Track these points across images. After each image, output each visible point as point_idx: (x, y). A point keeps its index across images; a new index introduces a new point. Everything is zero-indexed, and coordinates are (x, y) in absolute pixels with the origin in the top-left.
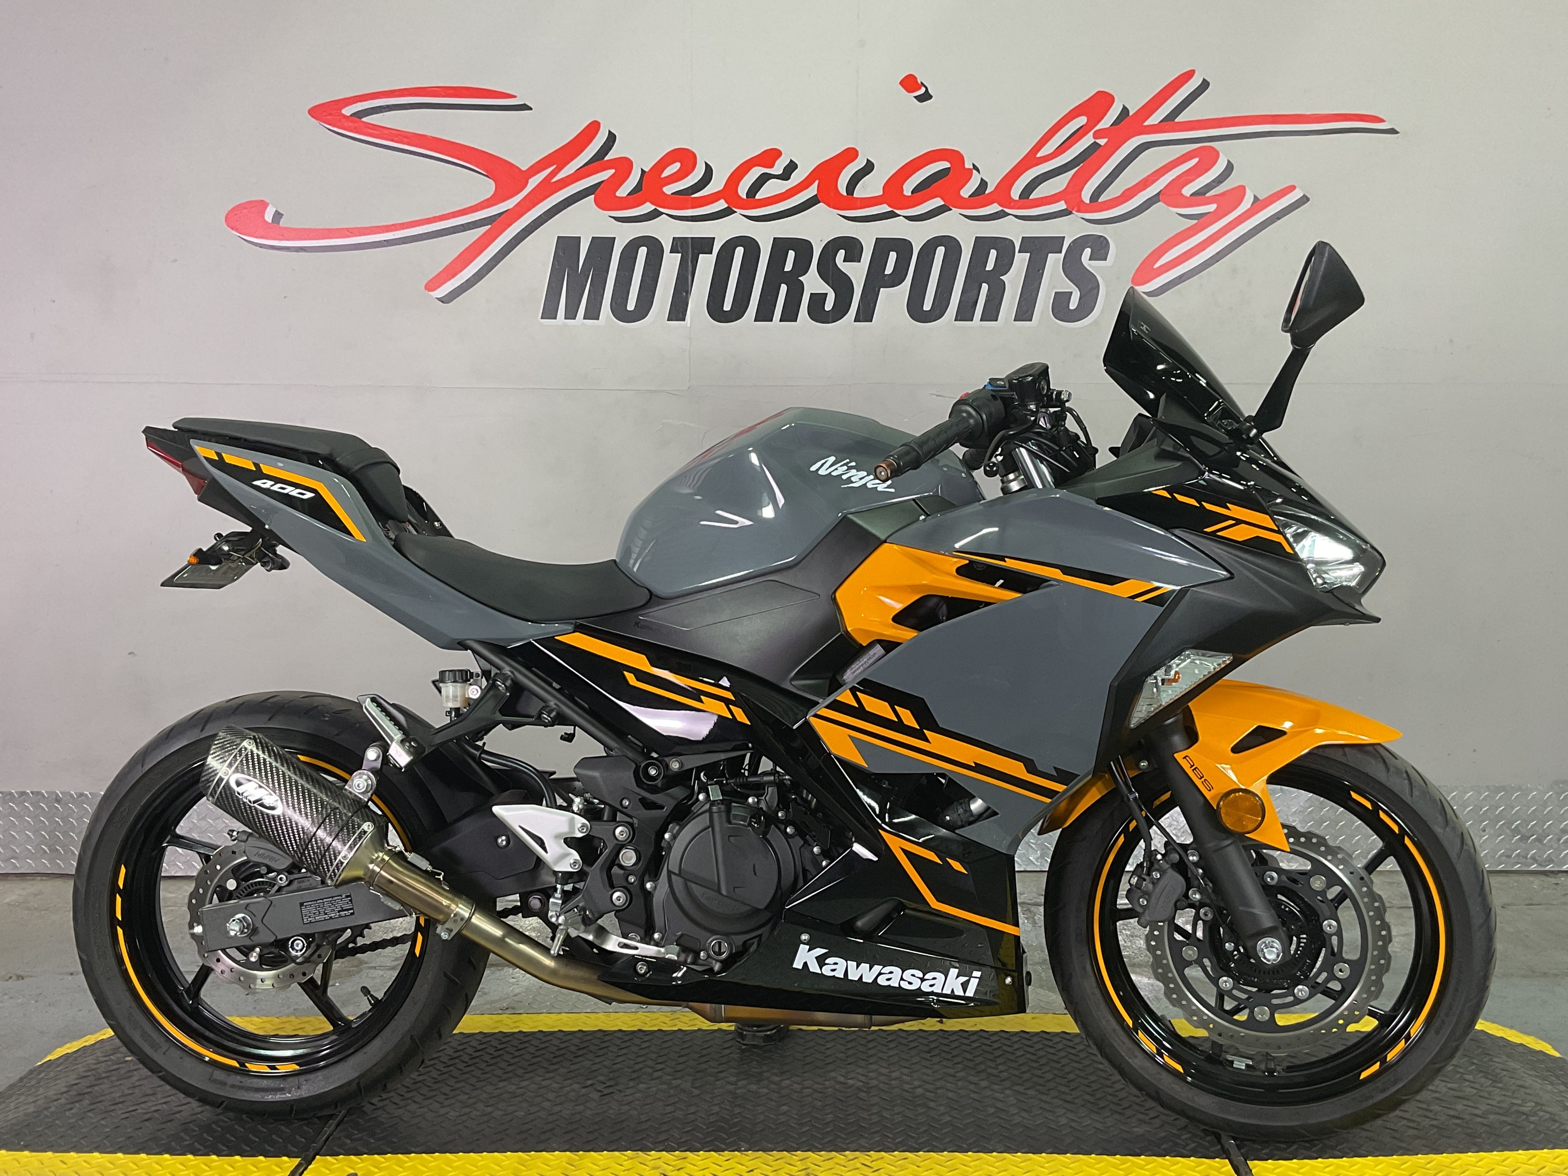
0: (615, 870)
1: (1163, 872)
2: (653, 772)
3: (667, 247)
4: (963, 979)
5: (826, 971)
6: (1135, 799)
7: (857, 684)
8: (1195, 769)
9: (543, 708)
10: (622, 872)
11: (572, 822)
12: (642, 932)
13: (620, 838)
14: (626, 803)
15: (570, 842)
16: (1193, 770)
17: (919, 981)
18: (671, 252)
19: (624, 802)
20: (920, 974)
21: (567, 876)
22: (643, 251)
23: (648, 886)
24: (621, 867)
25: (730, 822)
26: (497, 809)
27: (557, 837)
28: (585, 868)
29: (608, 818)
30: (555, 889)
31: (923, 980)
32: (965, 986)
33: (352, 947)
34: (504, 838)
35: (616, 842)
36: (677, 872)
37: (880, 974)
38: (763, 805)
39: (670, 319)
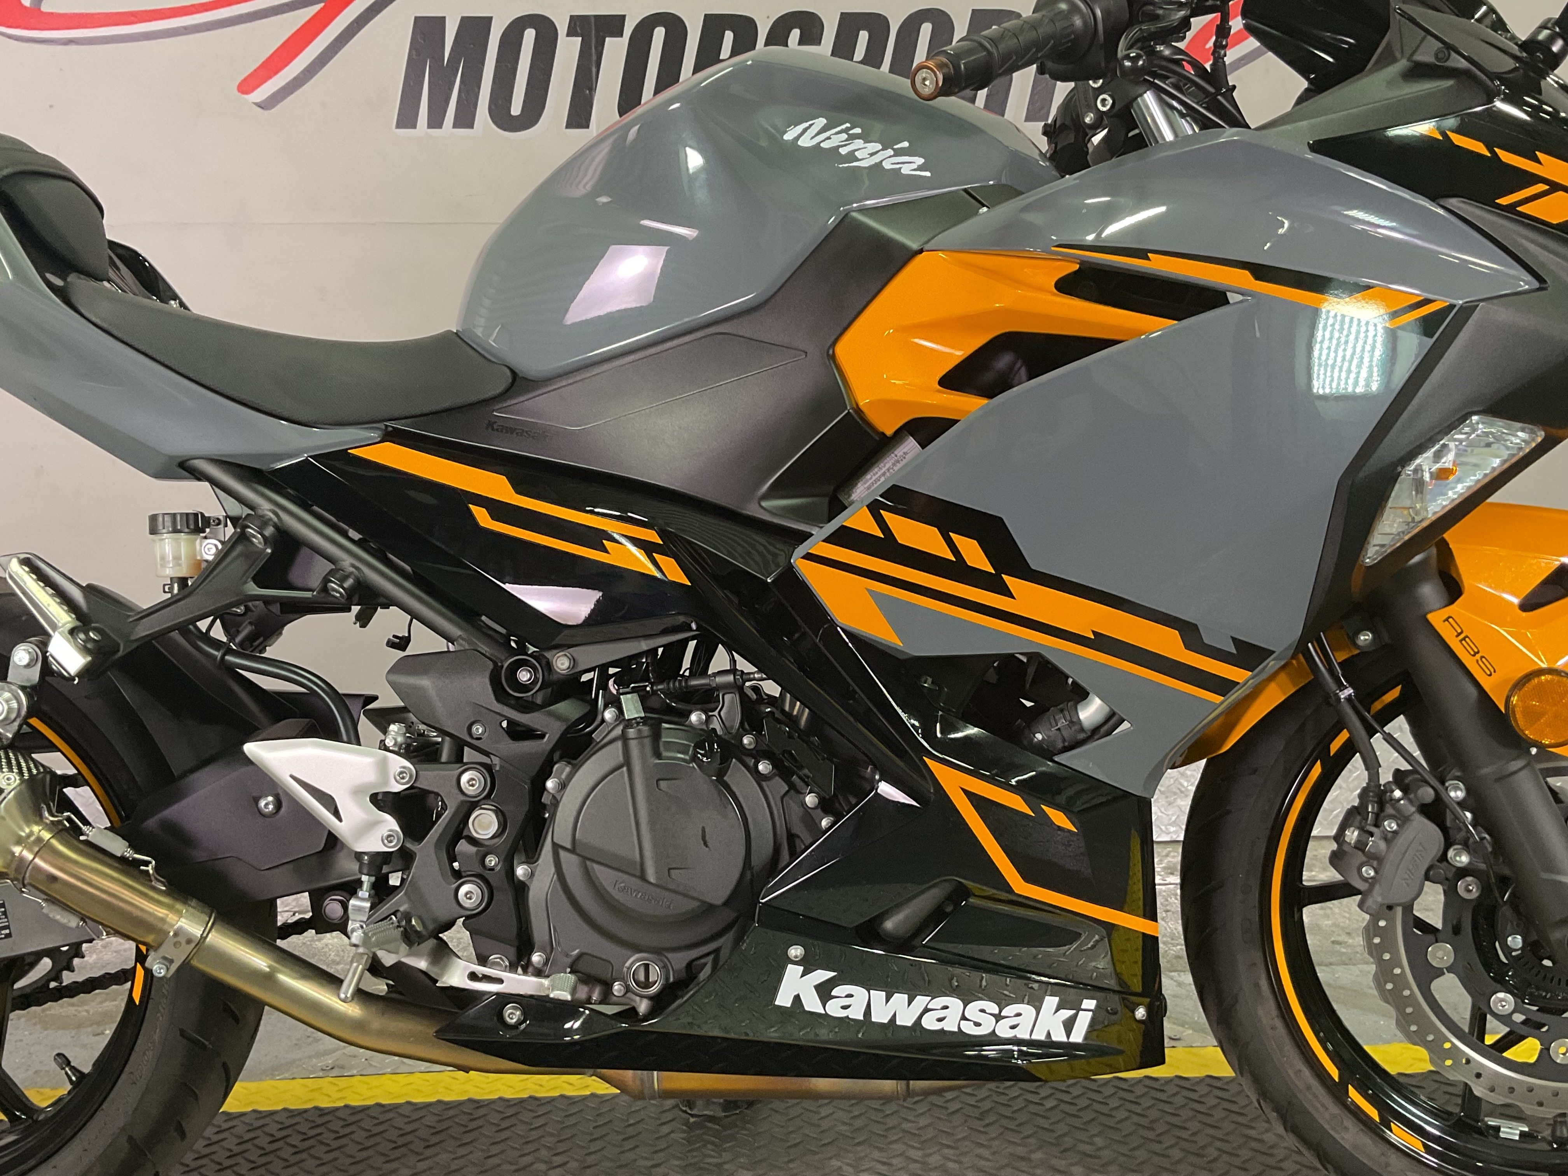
0: (463, 846)
1: (1403, 820)
2: (524, 676)
3: (562, 28)
4: (1067, 1013)
5: (834, 1009)
6: (1349, 699)
7: (881, 496)
8: (1464, 639)
9: (331, 573)
10: (473, 849)
11: (383, 766)
12: (512, 951)
13: (471, 791)
14: (478, 730)
15: (381, 801)
16: (1461, 641)
17: (993, 1020)
18: (568, 35)
19: (474, 729)
20: (993, 1008)
21: (379, 859)
22: (530, 35)
23: (521, 871)
24: (473, 841)
25: (658, 755)
26: (251, 748)
27: (357, 792)
28: (408, 845)
29: (449, 756)
30: (360, 883)
31: (998, 1018)
32: (1069, 1025)
33: (55, 988)
34: (270, 799)
35: (462, 798)
36: (569, 846)
37: (926, 1010)
38: (716, 725)
39: (567, 127)
